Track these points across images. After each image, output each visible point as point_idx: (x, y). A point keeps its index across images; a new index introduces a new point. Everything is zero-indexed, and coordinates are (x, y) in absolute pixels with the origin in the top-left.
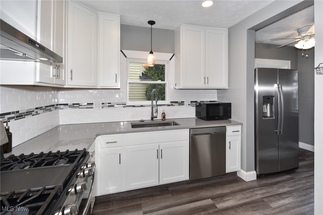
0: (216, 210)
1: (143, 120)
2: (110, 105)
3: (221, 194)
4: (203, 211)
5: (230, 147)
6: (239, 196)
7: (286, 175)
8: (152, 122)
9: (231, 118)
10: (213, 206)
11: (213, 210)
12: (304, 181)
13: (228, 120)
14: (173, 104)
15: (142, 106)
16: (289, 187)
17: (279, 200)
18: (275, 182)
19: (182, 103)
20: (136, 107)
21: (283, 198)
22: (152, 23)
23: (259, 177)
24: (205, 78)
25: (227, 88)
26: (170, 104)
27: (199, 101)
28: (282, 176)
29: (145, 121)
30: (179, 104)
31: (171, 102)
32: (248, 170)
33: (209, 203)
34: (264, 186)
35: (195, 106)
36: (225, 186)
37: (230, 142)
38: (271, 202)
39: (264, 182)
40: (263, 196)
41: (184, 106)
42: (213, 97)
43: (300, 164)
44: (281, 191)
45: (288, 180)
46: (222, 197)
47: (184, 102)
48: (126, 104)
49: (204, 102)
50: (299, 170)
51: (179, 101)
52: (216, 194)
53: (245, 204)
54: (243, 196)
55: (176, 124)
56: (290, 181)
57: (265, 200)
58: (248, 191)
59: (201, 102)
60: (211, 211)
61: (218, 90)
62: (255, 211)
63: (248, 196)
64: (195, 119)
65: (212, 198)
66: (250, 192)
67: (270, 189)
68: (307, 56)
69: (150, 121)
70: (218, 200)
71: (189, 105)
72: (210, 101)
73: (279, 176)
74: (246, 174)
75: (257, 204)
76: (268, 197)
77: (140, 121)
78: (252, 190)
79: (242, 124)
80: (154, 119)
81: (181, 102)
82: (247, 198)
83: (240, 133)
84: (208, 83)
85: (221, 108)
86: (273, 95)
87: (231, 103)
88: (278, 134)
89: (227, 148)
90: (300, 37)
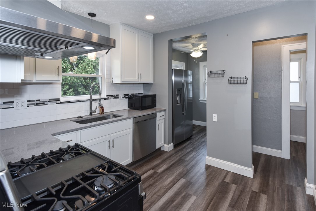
0: (158, 174)
1: (81, 116)
2: (38, 102)
3: (156, 164)
4: (150, 178)
5: (159, 129)
6: (168, 161)
7: (187, 142)
8: (91, 117)
9: (156, 106)
10: (155, 173)
11: (156, 175)
12: (197, 142)
13: (154, 109)
14: (109, 98)
15: (78, 101)
16: (191, 148)
17: (189, 156)
18: (184, 147)
19: (116, 97)
20: (71, 102)
21: (190, 154)
22: (92, 15)
23: (175, 146)
24: (138, 74)
25: (153, 83)
26: (107, 97)
27: (130, 94)
28: (186, 142)
29: (83, 117)
30: (114, 98)
31: (108, 96)
32: (169, 143)
33: (152, 172)
34: (179, 151)
35: (128, 98)
36: (157, 159)
37: (159, 125)
38: (185, 158)
39: (178, 149)
40: (180, 157)
41: (119, 99)
42: (140, 91)
43: (194, 132)
44: (188, 150)
45: (189, 144)
46: (158, 166)
47: (118, 95)
48: (59, 101)
49: (134, 94)
50: (193, 137)
51: (114, 94)
52: (154, 165)
53: (173, 164)
54: (170, 160)
55: (116, 116)
56: (190, 144)
57: (182, 158)
58: (171, 157)
59: (132, 94)
60: (156, 176)
61: (144, 85)
62: (179, 166)
63: (173, 159)
64: (128, 110)
65: (153, 169)
66: (173, 157)
67: (182, 152)
68: (196, 62)
69: (89, 117)
70: (157, 168)
71: (123, 98)
72: (138, 94)
73: (184, 143)
74: (168, 146)
75: (179, 162)
76: (183, 156)
77: (78, 118)
78: (174, 155)
79: (165, 110)
80: (93, 114)
81: (116, 95)
82: (173, 160)
83: (164, 117)
84: (141, 78)
85: (150, 98)
86: (181, 88)
87: (156, 95)
88: (184, 114)
89: (157, 130)
90: (193, 49)
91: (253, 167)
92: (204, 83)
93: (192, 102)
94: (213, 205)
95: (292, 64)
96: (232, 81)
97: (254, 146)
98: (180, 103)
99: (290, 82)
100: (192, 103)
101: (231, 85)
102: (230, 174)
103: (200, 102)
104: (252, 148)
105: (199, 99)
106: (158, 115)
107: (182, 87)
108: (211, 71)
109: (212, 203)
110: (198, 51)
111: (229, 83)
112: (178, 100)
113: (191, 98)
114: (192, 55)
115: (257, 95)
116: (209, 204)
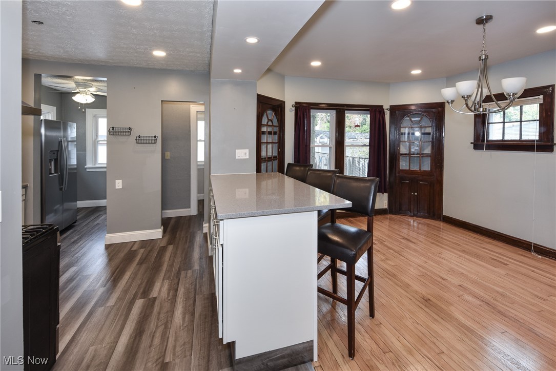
12: (85, 228)
43: (78, 217)
68: (83, 110)
79: (25, 187)
86: (57, 149)
88: (63, 190)
90: (78, 90)
91: (162, 227)
92: (95, 141)
93: (76, 171)
94: (119, 271)
95: (199, 122)
96: (140, 140)
97: (163, 211)
98: (55, 173)
99: (197, 141)
100: (75, 174)
101: (139, 144)
102: (138, 243)
103: (87, 170)
104: (162, 213)
105: (85, 167)
107: (59, 148)
108: (113, 127)
109: (118, 270)
110: (86, 94)
111: (137, 143)
112: (50, 170)
113: (75, 165)
114: (74, 98)
115: (168, 155)
116: (115, 272)
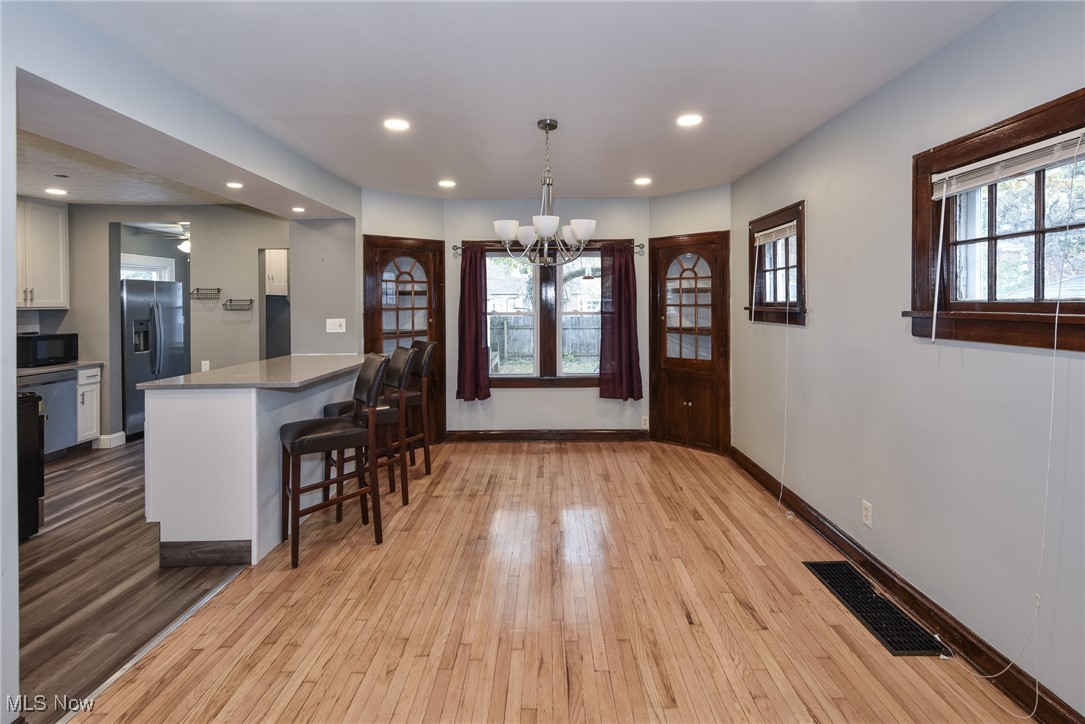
5: (83, 403)
9: (76, 358)
13: (71, 362)
23: (130, 439)
24: (24, 291)
25: (67, 308)
37: (83, 395)
74: (109, 438)
79: (101, 366)
83: (98, 379)
84: (32, 300)
85: (61, 343)
86: (148, 319)
87: (76, 335)
89: (79, 404)
96: (231, 306)
98: (145, 350)
101: (228, 311)
106: (82, 375)
107: (150, 317)
108: (198, 289)
111: (226, 309)
113: (180, 343)
